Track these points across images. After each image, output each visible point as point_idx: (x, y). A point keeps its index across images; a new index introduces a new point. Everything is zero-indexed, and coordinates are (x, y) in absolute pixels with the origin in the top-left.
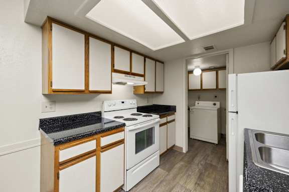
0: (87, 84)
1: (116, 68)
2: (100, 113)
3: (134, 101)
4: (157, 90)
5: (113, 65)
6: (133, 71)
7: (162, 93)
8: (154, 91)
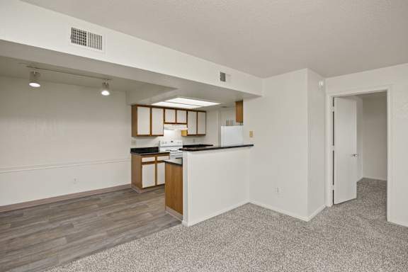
0: (151, 133)
1: (166, 121)
2: (157, 148)
3: (181, 141)
4: (199, 133)
5: (164, 120)
6: (178, 122)
7: (204, 135)
8: (195, 133)
